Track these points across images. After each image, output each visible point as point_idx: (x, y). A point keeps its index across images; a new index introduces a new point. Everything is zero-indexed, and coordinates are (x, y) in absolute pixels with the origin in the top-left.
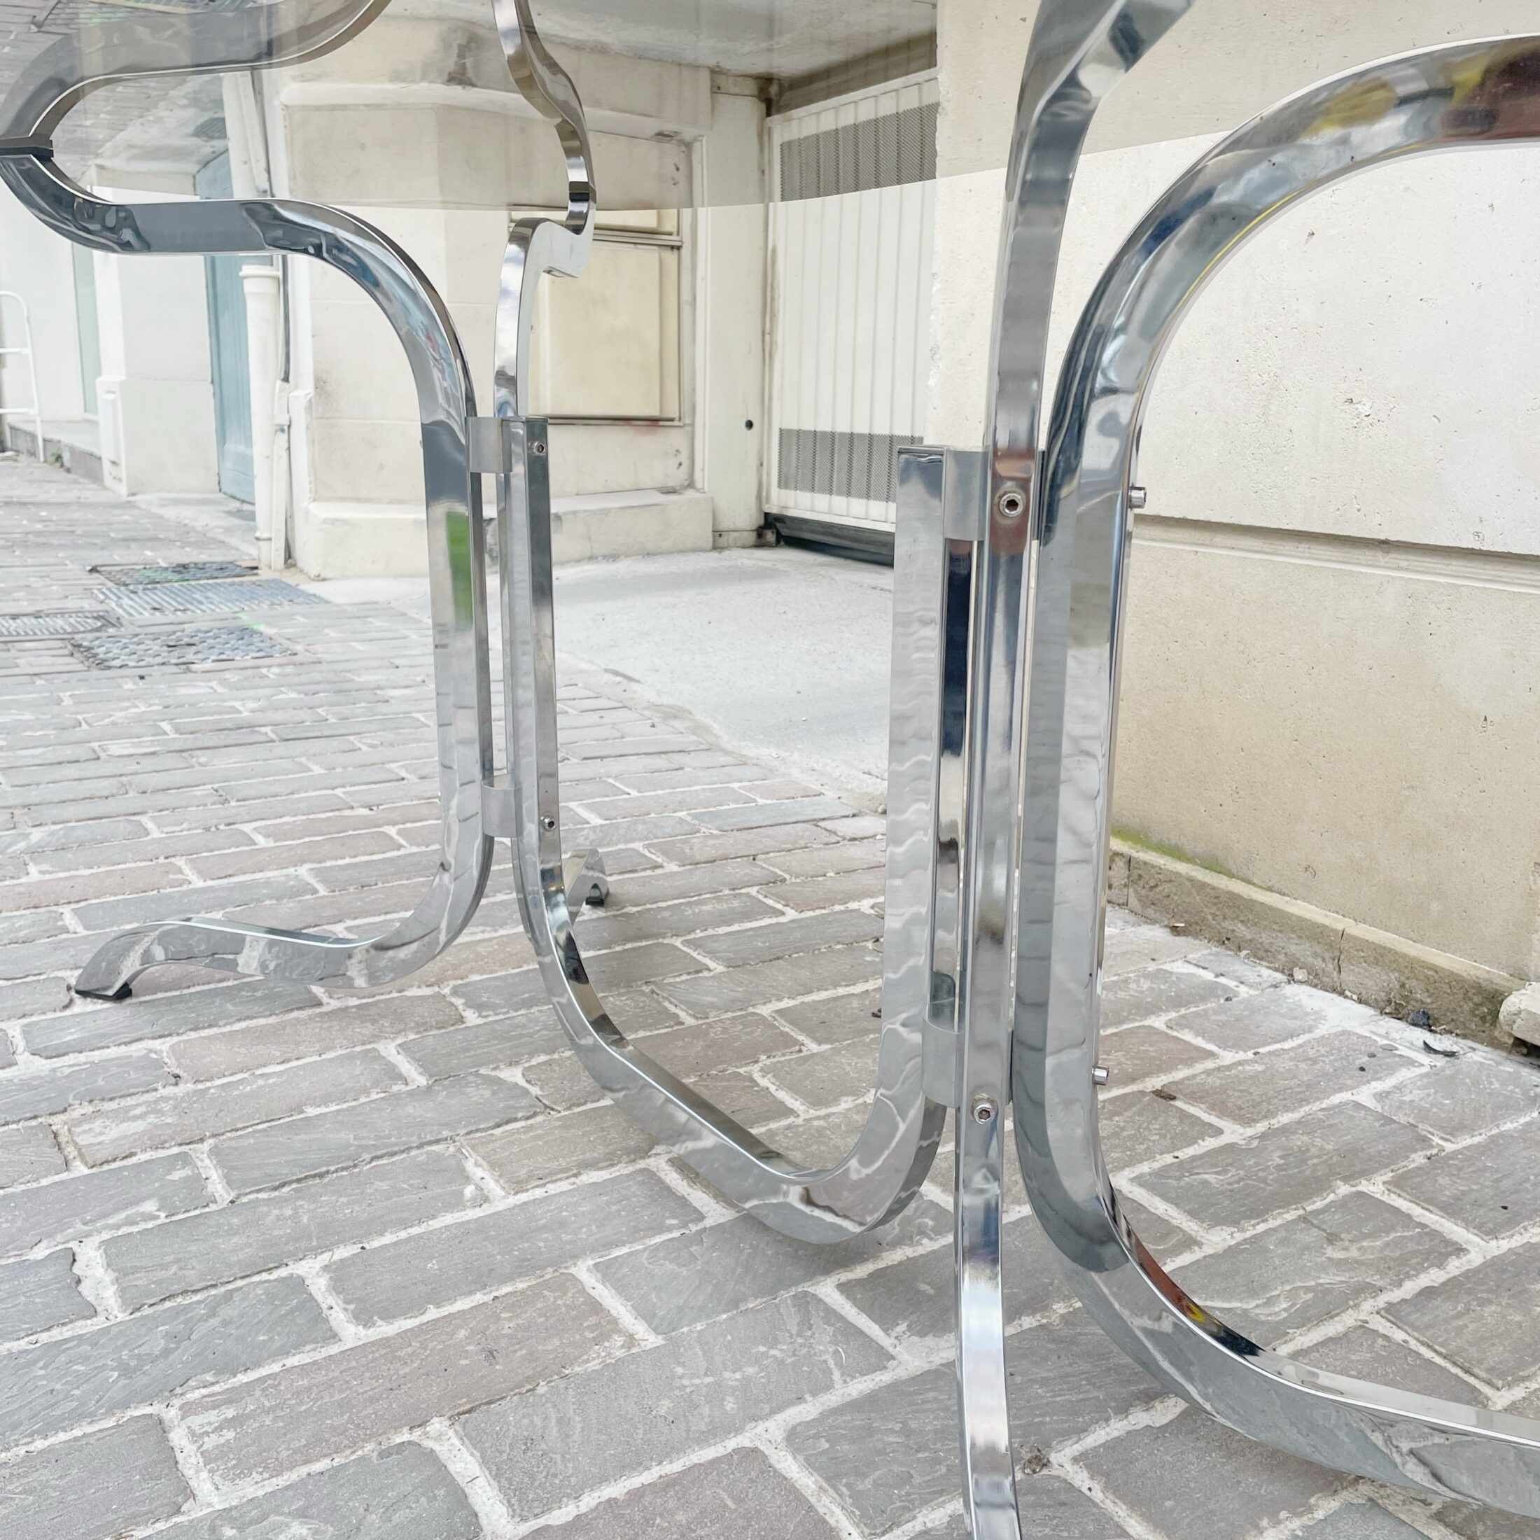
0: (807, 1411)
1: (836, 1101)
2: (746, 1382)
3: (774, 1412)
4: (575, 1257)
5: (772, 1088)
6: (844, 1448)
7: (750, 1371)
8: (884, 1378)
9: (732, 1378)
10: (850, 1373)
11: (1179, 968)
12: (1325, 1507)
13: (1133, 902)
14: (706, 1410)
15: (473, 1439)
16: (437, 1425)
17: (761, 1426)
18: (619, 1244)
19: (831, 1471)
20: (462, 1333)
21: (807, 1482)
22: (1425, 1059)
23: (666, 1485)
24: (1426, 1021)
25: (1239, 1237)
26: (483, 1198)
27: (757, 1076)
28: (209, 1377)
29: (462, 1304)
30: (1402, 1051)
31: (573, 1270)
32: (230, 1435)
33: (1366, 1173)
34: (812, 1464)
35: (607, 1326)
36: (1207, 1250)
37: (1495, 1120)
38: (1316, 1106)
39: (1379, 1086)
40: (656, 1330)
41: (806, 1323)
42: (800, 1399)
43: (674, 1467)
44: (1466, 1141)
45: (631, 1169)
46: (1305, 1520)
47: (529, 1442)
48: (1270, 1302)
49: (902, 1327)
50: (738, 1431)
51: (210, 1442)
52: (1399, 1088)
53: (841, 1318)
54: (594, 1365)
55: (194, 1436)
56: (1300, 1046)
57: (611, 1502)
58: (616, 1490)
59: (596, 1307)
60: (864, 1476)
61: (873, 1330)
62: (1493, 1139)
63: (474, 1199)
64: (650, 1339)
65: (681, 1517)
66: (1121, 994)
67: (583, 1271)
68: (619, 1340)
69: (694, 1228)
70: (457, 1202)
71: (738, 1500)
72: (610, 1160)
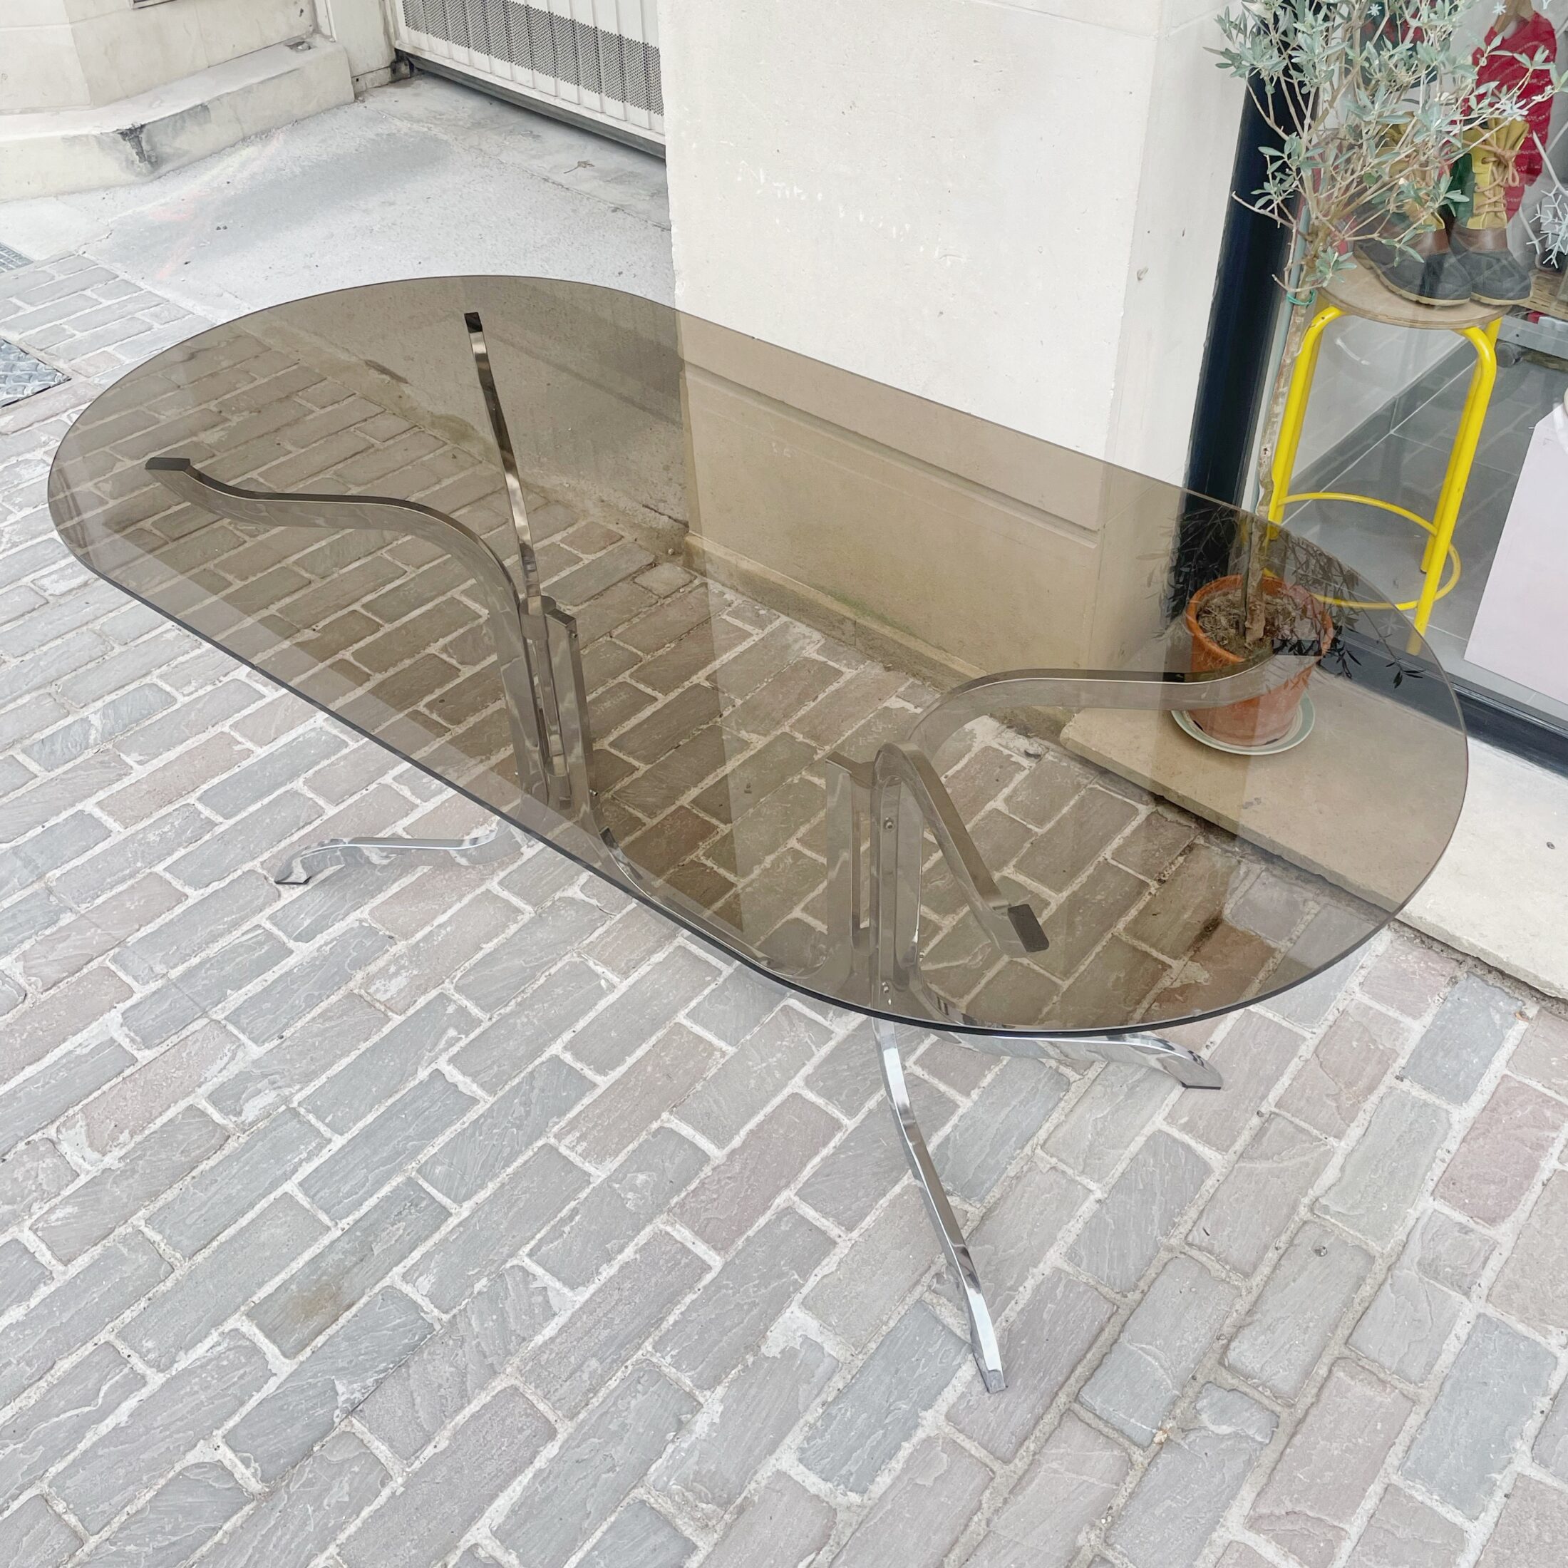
0: (808, 1069)
1: (751, 871)
2: (779, 1061)
3: (796, 1073)
4: (676, 1012)
5: (715, 868)
6: (830, 1083)
7: (779, 1055)
8: (832, 1044)
9: (773, 1060)
10: (819, 1045)
11: (894, 703)
12: (1006, 1060)
13: (859, 644)
14: (769, 1080)
15: (684, 1118)
16: (665, 1115)
17: (793, 1081)
18: (691, 999)
19: (828, 1095)
20: (649, 1069)
21: (820, 1101)
22: (1025, 762)
23: (770, 1118)
24: (1025, 731)
25: (957, 918)
26: (612, 987)
27: (703, 860)
28: (555, 1119)
29: (640, 1053)
30: (1016, 758)
31: (677, 1020)
32: (585, 1144)
33: (1005, 863)
34: (819, 1094)
35: (710, 1048)
36: (945, 931)
37: (1059, 809)
38: (978, 817)
39: (1006, 791)
40: (730, 1044)
41: (791, 1024)
42: (804, 1064)
43: (768, 1109)
44: (1049, 826)
45: (671, 949)
46: (1001, 1066)
47: (708, 1115)
48: (975, 956)
49: (831, 1014)
50: (785, 1086)
51: (579, 1149)
52: (1015, 791)
53: (805, 1016)
54: (714, 1071)
55: (572, 1149)
56: (966, 766)
57: (751, 1131)
58: (751, 1125)
59: (700, 1039)
60: (841, 1094)
61: (819, 1018)
62: (1058, 822)
63: (608, 989)
64: (731, 1050)
65: (781, 1131)
66: (870, 739)
67: (681, 1017)
68: (717, 1054)
69: (721, 980)
70: (602, 994)
71: (800, 1118)
72: (659, 946)
